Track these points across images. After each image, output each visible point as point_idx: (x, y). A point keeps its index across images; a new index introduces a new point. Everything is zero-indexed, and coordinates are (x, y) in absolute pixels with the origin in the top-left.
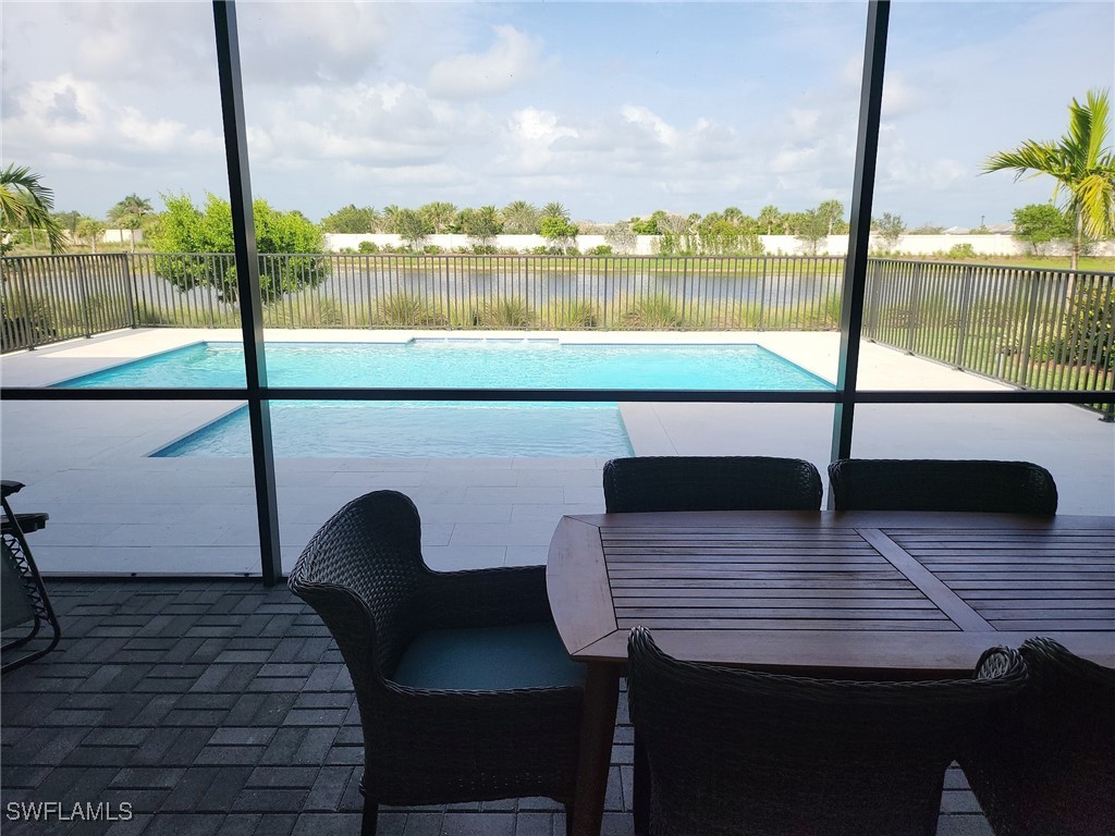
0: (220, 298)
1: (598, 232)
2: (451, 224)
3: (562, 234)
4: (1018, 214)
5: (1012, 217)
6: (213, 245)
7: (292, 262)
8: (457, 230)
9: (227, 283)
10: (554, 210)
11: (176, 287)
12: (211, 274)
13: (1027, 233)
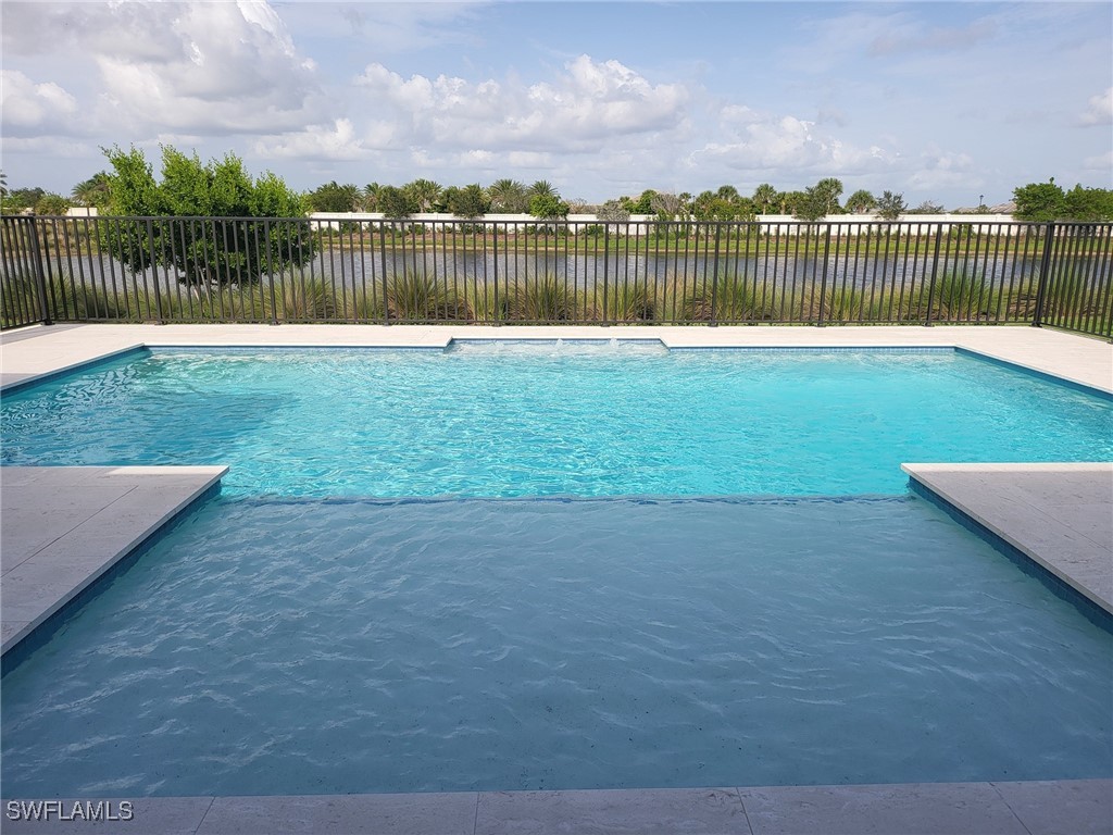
0: (182, 280)
1: (589, 211)
2: (437, 202)
3: (553, 213)
4: (1019, 193)
5: (1013, 196)
6: (172, 213)
7: (274, 235)
8: (442, 209)
9: (191, 263)
10: (542, 188)
11: (127, 267)
12: (168, 249)
13: (1027, 212)
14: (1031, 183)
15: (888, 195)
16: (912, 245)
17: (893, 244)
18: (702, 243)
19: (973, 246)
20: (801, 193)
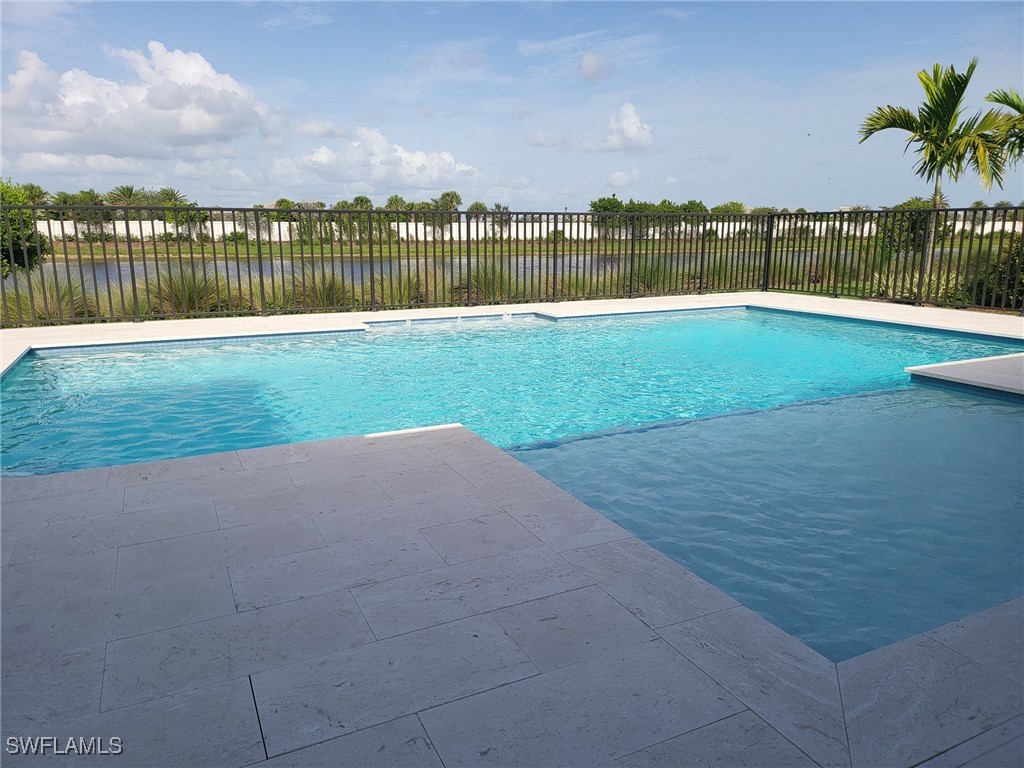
4: (594, 205)
5: (590, 208)
14: (601, 197)
15: (498, 206)
16: (521, 247)
17: (506, 248)
18: (346, 249)
19: (567, 248)
20: (428, 204)
